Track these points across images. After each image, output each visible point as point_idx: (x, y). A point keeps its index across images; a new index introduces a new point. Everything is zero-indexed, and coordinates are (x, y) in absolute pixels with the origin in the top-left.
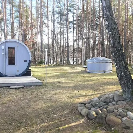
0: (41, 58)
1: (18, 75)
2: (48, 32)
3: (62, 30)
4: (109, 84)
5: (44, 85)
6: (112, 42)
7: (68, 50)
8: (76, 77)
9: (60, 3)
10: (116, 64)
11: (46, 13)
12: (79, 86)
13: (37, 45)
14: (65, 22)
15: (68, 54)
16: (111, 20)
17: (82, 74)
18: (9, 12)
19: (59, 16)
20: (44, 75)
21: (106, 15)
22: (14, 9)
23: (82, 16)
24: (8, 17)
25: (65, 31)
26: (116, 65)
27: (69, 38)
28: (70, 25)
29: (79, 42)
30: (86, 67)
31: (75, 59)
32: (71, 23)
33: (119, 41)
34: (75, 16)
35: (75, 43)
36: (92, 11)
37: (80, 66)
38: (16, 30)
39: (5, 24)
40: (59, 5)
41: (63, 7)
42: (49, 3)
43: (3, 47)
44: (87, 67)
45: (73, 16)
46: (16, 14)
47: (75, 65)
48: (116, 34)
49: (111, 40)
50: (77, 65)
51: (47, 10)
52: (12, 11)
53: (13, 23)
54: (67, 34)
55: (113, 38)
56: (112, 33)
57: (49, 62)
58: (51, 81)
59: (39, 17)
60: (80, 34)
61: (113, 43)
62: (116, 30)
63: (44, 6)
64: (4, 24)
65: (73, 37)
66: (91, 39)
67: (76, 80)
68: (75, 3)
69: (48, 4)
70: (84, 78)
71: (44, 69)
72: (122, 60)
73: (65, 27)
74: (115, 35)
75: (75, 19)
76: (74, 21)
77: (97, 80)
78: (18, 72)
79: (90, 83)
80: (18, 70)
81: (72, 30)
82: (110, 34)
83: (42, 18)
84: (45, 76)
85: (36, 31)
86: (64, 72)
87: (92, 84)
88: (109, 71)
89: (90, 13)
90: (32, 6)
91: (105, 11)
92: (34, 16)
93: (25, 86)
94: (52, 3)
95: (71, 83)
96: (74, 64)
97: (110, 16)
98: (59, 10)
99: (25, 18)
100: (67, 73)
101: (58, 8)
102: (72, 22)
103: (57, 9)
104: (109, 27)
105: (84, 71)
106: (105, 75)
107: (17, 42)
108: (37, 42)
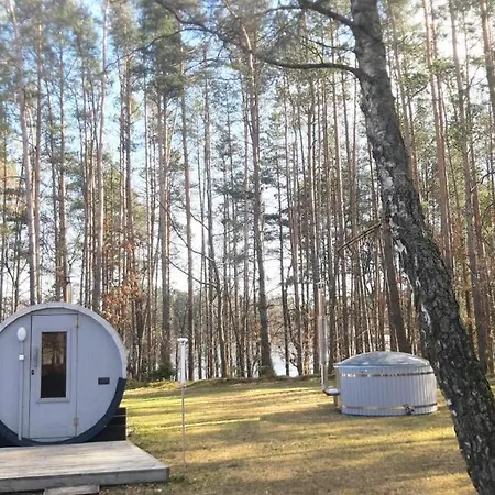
0: (165, 357)
1: (74, 438)
2: (190, 259)
3: (241, 245)
4: (428, 468)
5: (176, 481)
6: (427, 317)
7: (264, 323)
8: (301, 438)
9: (230, 155)
10: (449, 402)
11: (183, 192)
12: (314, 482)
13: (148, 306)
14: (251, 217)
15: (264, 335)
16: (420, 238)
17: (321, 421)
18: (49, 191)
19: (226, 200)
20: (174, 430)
21: (397, 219)
22: (67, 180)
23: (309, 195)
24: (46, 207)
25: (251, 251)
26: (451, 407)
27: (266, 274)
28: (270, 228)
29: (305, 286)
30: (335, 391)
31: (292, 349)
32: (272, 221)
33: (453, 315)
34: (283, 197)
35: (291, 289)
36: (344, 176)
37: (312, 385)
38: (72, 250)
39: (34, 236)
40: (228, 162)
41: (242, 169)
42: (190, 158)
43: (22, 332)
44: (338, 394)
45: (278, 196)
46: (74, 195)
47: (295, 380)
48: (439, 286)
49: (424, 310)
50: (303, 379)
51: (183, 178)
52: (61, 188)
53: (63, 229)
54: (260, 262)
55: (429, 302)
56: (425, 286)
57: (196, 363)
58: (202, 461)
59: (157, 203)
60: (307, 257)
61: (433, 324)
62: (441, 272)
63: (174, 167)
64: (30, 235)
65: (282, 269)
66: (348, 277)
67: (300, 450)
68: (283, 152)
69: (186, 160)
70: (331, 444)
71: (177, 402)
72: (471, 388)
73: (250, 233)
74: (436, 294)
75: (285, 205)
76: (281, 211)
77: (383, 447)
78: (76, 425)
79: (355, 463)
80: (76, 419)
81: (275, 244)
82: (417, 289)
83: (168, 210)
84: (179, 433)
85: (146, 253)
86: (251, 411)
87: (364, 471)
88: (425, 406)
89: (338, 184)
90: (133, 165)
91: (393, 207)
92: (140, 200)
93: (101, 487)
94: (202, 154)
95: (280, 465)
96: (288, 374)
97: (415, 222)
98: (229, 179)
99: (106, 210)
100: (264, 418)
101: (224, 170)
102: (274, 217)
103: (221, 174)
104: (412, 261)
105: (329, 405)
106: (411, 426)
107: (76, 313)
108: (148, 294)
